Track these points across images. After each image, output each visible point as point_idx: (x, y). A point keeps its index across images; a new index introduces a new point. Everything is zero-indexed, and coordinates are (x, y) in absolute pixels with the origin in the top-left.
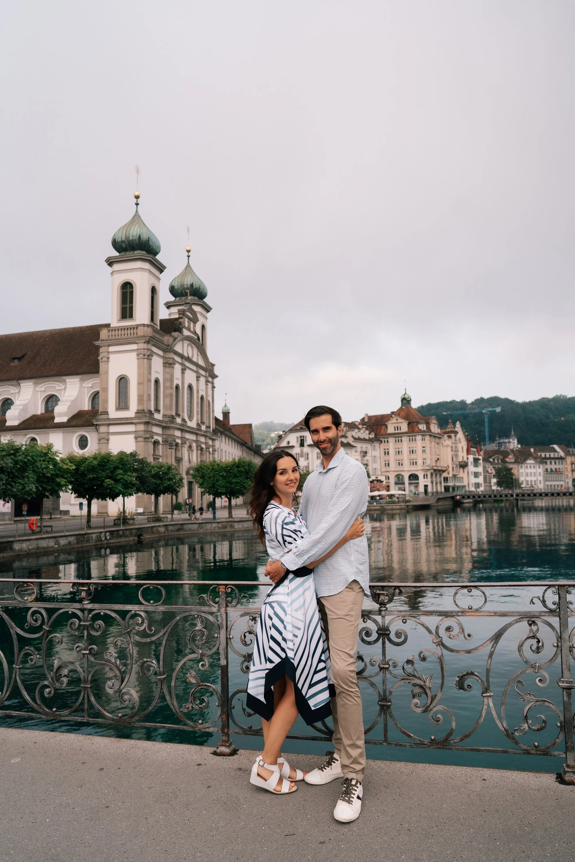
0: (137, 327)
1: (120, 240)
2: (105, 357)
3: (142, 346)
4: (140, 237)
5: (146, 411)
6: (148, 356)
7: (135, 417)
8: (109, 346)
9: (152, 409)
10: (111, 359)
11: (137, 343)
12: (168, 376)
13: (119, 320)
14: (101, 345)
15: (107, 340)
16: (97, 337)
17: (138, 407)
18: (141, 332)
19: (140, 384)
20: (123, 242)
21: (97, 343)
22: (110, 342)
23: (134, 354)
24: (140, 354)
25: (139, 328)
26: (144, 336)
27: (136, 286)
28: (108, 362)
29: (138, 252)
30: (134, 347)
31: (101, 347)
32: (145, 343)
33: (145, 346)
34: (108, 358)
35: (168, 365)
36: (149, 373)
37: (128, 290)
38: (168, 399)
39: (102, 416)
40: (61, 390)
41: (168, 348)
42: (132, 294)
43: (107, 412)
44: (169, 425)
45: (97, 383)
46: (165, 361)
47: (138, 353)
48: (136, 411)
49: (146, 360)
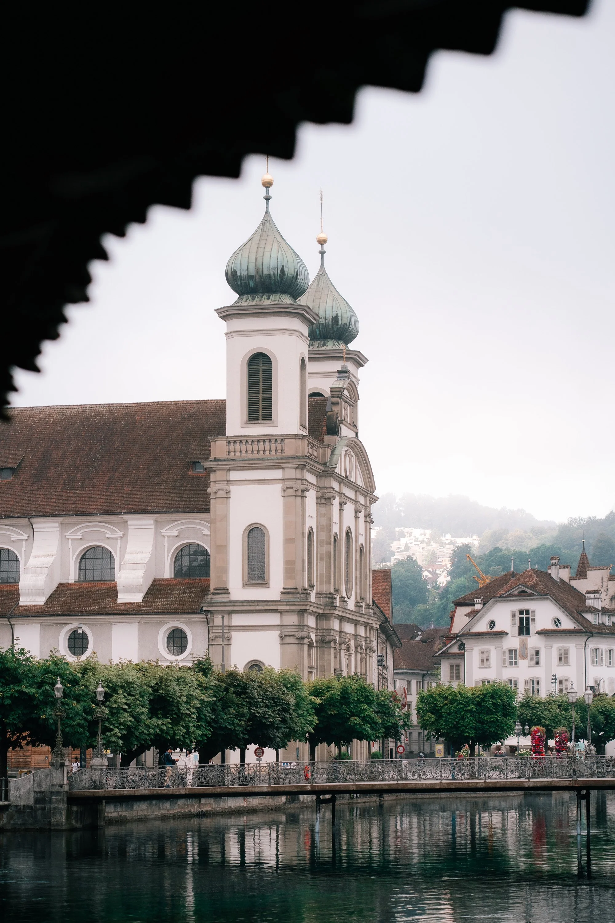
0: (282, 438)
1: (244, 273)
2: (222, 490)
3: (292, 473)
4: (283, 271)
5: (299, 590)
7: (281, 601)
8: (229, 470)
9: (306, 586)
10: (232, 495)
11: (283, 468)
12: (324, 521)
13: (246, 424)
14: (213, 468)
15: (227, 460)
17: (284, 582)
18: (290, 448)
19: (288, 541)
20: (250, 277)
22: (231, 464)
23: (278, 488)
24: (288, 488)
25: (286, 441)
26: (296, 457)
27: (277, 361)
28: (228, 498)
29: (277, 297)
30: (278, 474)
31: (215, 471)
32: (297, 468)
33: (298, 474)
34: (228, 493)
35: (323, 501)
36: (304, 523)
37: (261, 368)
38: (324, 564)
39: (218, 596)
40: (116, 538)
41: (327, 469)
42: (268, 374)
43: (228, 590)
44: (327, 612)
45: (189, 529)
46: (320, 494)
47: (285, 486)
48: (282, 590)
49: (299, 499)
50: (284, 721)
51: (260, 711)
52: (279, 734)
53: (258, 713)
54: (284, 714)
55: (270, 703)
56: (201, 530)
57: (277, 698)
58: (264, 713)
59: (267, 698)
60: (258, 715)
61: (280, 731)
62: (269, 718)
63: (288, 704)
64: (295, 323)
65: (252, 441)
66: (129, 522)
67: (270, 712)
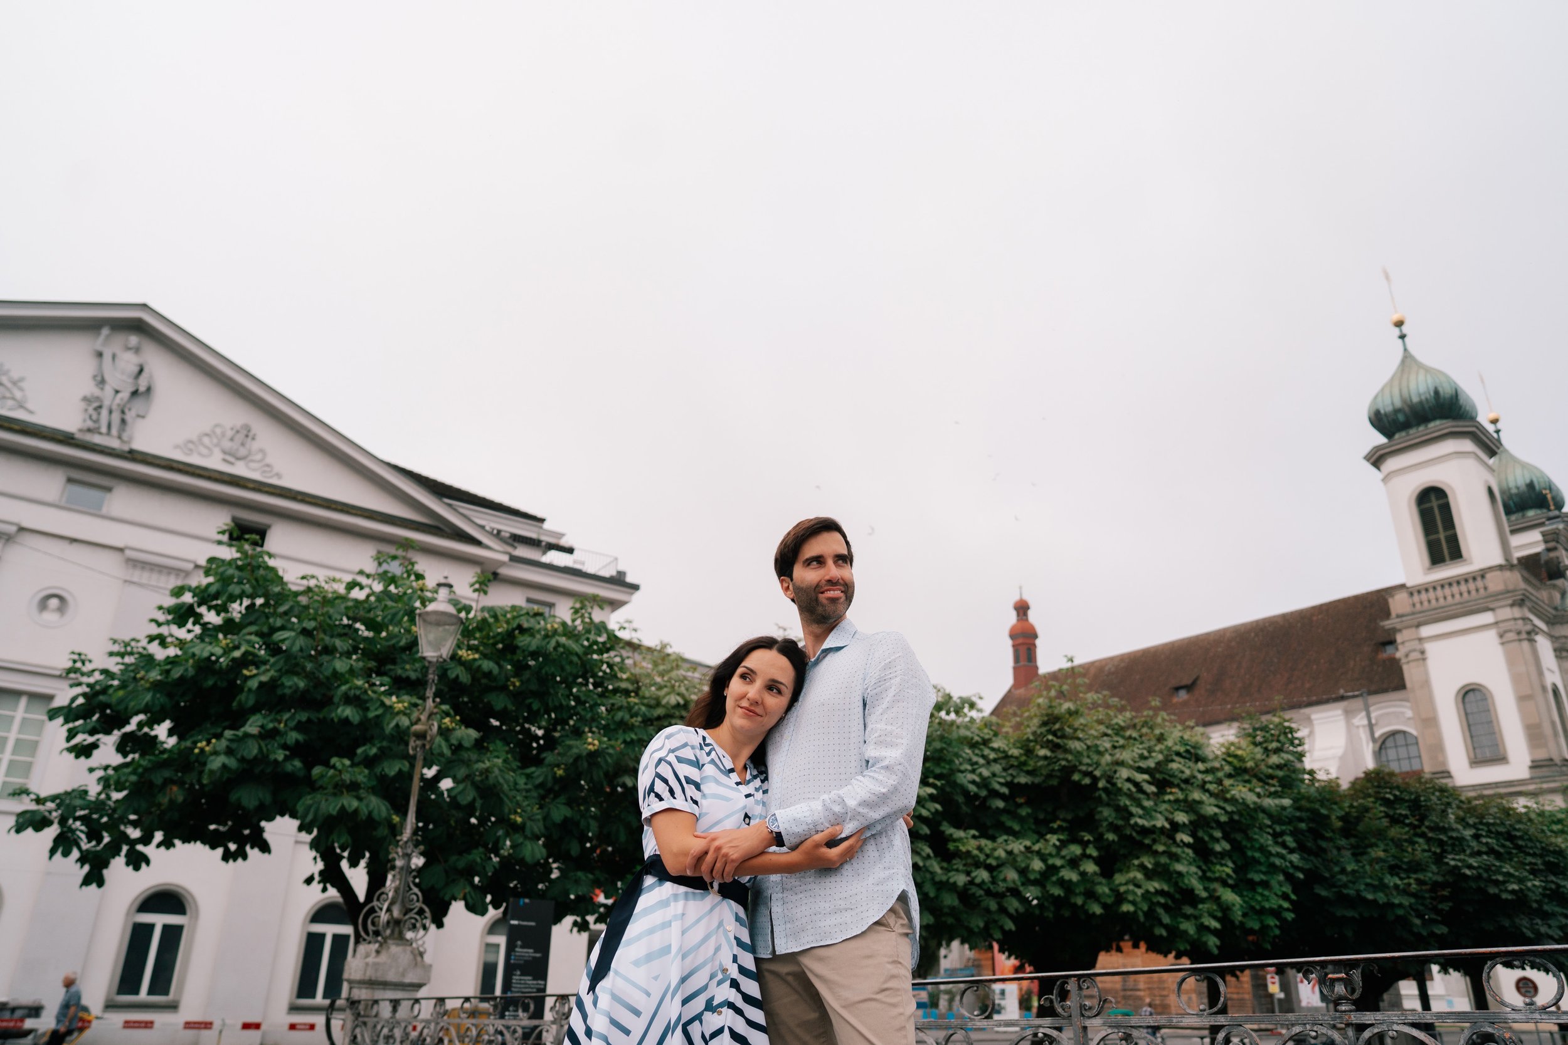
0: (1483, 574)
1: (1389, 409)
2: (1414, 650)
3: (1506, 613)
4: (1436, 392)
5: (1557, 761)
6: (1529, 633)
7: (1532, 778)
8: (1418, 626)
10: (1429, 654)
11: (1492, 610)
13: (1429, 569)
14: (1398, 626)
15: (1413, 613)
16: (1386, 612)
17: (1531, 753)
18: (1495, 583)
19: (1523, 699)
20: (1397, 411)
21: (1387, 624)
22: (1418, 618)
23: (1491, 635)
24: (1506, 632)
25: (1488, 576)
26: (1508, 592)
27: (1452, 489)
28: (1424, 659)
29: (1438, 422)
30: (1487, 618)
31: (1400, 630)
32: (1512, 605)
33: (1517, 612)
34: (1423, 652)
36: (1540, 673)
37: (1435, 503)
41: (1559, 613)
42: (1446, 509)
43: (1448, 772)
45: (1388, 714)
46: (1557, 645)
47: (1501, 630)
48: (1529, 763)
49: (1526, 645)
50: (1557, 896)
51: (1473, 861)
53: (1470, 867)
54: (1552, 878)
55: (1503, 846)
56: (1403, 713)
57: (1521, 838)
58: (1488, 869)
59: (1490, 831)
60: (1468, 872)
63: (1560, 853)
64: (1467, 445)
65: (1442, 586)
66: (1313, 717)
67: (1507, 868)
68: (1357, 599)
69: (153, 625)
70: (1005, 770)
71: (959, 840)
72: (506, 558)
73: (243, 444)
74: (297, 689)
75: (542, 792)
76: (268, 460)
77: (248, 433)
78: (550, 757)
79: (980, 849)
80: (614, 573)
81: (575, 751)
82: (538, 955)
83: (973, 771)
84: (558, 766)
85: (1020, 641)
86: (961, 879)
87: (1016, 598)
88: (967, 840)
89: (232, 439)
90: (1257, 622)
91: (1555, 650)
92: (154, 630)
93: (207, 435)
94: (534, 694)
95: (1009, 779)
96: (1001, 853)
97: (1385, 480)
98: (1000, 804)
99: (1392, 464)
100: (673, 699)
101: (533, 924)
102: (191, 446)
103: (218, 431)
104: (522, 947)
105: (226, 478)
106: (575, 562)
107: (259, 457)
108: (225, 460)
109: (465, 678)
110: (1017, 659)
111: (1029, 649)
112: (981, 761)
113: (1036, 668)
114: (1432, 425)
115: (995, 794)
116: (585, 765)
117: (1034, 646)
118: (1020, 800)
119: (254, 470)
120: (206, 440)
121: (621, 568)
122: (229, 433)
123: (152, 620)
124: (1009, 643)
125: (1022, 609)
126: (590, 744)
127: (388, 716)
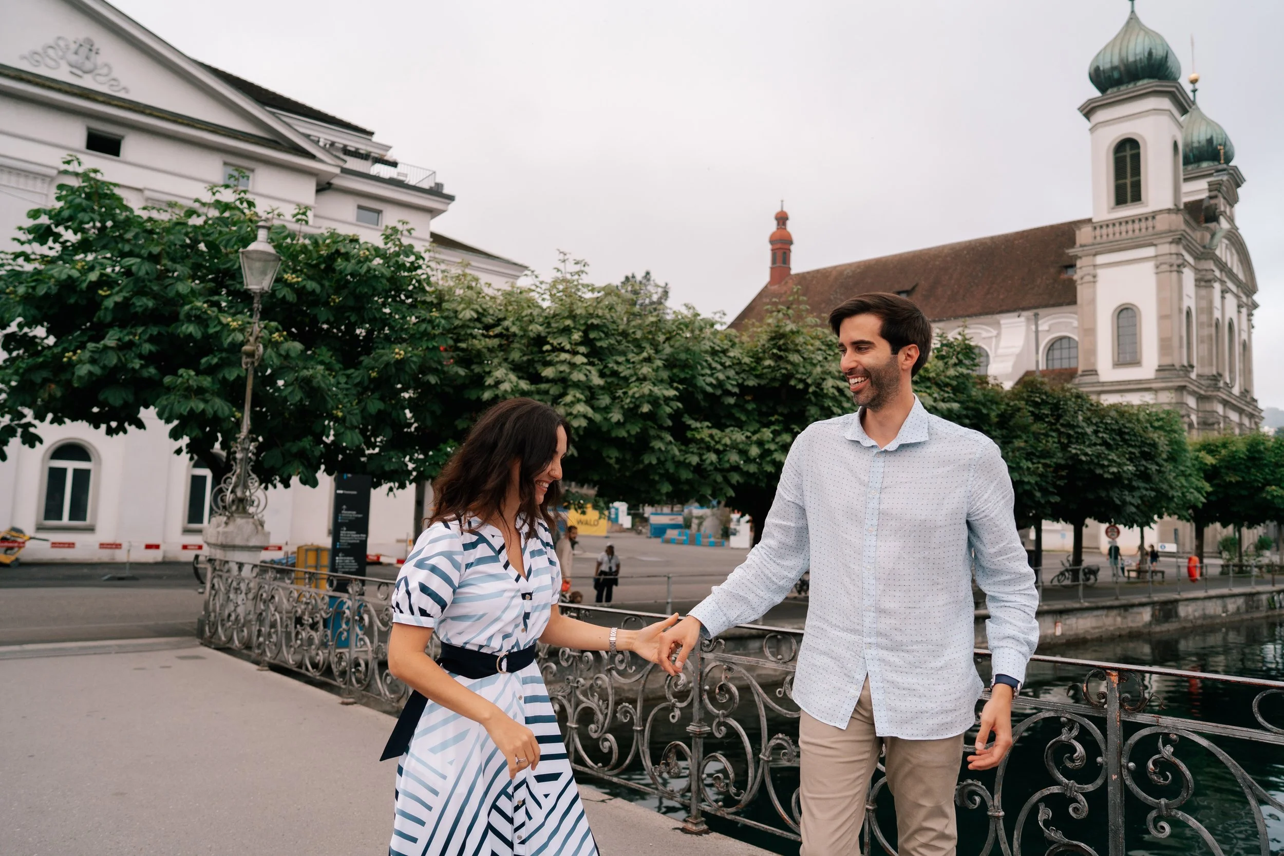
0: (1154, 215)
1: (1108, 66)
2: (1089, 274)
3: (1165, 248)
4: (1150, 54)
5: (1177, 366)
6: (1179, 266)
7: (1156, 379)
8: (1095, 255)
9: (1185, 364)
10: (1099, 279)
11: (1155, 245)
12: (1204, 303)
13: (1113, 208)
14: (1079, 254)
15: (1093, 244)
16: (1072, 242)
17: (1160, 359)
18: (1162, 223)
19: (1163, 317)
20: (1114, 68)
21: (1071, 252)
22: (1098, 248)
23: (1150, 266)
24: (1161, 264)
25: (1158, 217)
26: (1170, 231)
27: (1145, 141)
28: (1094, 282)
29: (1145, 81)
30: (1150, 252)
31: (1080, 258)
32: (1171, 243)
33: (1174, 248)
34: (1095, 276)
35: (1203, 284)
36: (1180, 298)
37: (1128, 153)
38: (1205, 347)
39: (1085, 378)
40: (991, 338)
41: (1205, 251)
42: (1136, 158)
43: (1096, 371)
44: (1209, 393)
45: (1059, 323)
46: (1198, 276)
47: (1158, 263)
48: (1156, 367)
49: (1174, 275)
50: (1144, 476)
51: (1089, 451)
52: (1132, 499)
53: (1086, 454)
54: (1144, 462)
55: (1114, 439)
56: (1071, 323)
57: (1128, 433)
58: (1099, 456)
59: (1106, 429)
60: (1083, 458)
61: (1137, 494)
62: (1108, 466)
63: (1154, 445)
64: (1165, 103)
65: (1120, 224)
66: (1002, 322)
67: (1113, 456)
68: (1052, 227)
69: (16, 243)
70: (737, 373)
71: (696, 429)
72: (337, 171)
73: (88, 58)
74: (146, 308)
75: (359, 389)
76: (115, 74)
77: (91, 48)
78: (366, 360)
79: (711, 436)
80: (433, 185)
81: (385, 358)
82: (360, 516)
83: (712, 375)
84: (373, 369)
85: (778, 246)
86: (695, 460)
87: (779, 210)
88: (703, 430)
89: (76, 53)
90: (970, 242)
91: (1196, 280)
92: (18, 248)
93: (51, 47)
94: (352, 309)
95: (740, 381)
96: (727, 441)
97: (1092, 130)
98: (732, 401)
99: (1101, 116)
100: (468, 314)
101: (355, 493)
102: (37, 57)
103: (62, 43)
104: (346, 510)
105: (76, 91)
106: (399, 174)
107: (105, 71)
108: (72, 73)
109: (291, 297)
110: (774, 261)
111: (785, 253)
112: (719, 367)
113: (790, 269)
114: (1140, 83)
115: (728, 393)
116: (394, 370)
117: (790, 250)
118: (748, 398)
119: (101, 84)
120: (51, 52)
121: (438, 180)
122: (74, 47)
123: (14, 239)
124: (769, 247)
125: (782, 219)
126: (397, 353)
127: (225, 333)
